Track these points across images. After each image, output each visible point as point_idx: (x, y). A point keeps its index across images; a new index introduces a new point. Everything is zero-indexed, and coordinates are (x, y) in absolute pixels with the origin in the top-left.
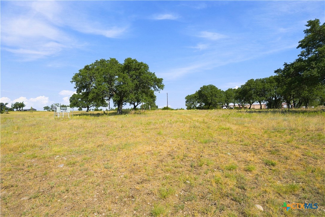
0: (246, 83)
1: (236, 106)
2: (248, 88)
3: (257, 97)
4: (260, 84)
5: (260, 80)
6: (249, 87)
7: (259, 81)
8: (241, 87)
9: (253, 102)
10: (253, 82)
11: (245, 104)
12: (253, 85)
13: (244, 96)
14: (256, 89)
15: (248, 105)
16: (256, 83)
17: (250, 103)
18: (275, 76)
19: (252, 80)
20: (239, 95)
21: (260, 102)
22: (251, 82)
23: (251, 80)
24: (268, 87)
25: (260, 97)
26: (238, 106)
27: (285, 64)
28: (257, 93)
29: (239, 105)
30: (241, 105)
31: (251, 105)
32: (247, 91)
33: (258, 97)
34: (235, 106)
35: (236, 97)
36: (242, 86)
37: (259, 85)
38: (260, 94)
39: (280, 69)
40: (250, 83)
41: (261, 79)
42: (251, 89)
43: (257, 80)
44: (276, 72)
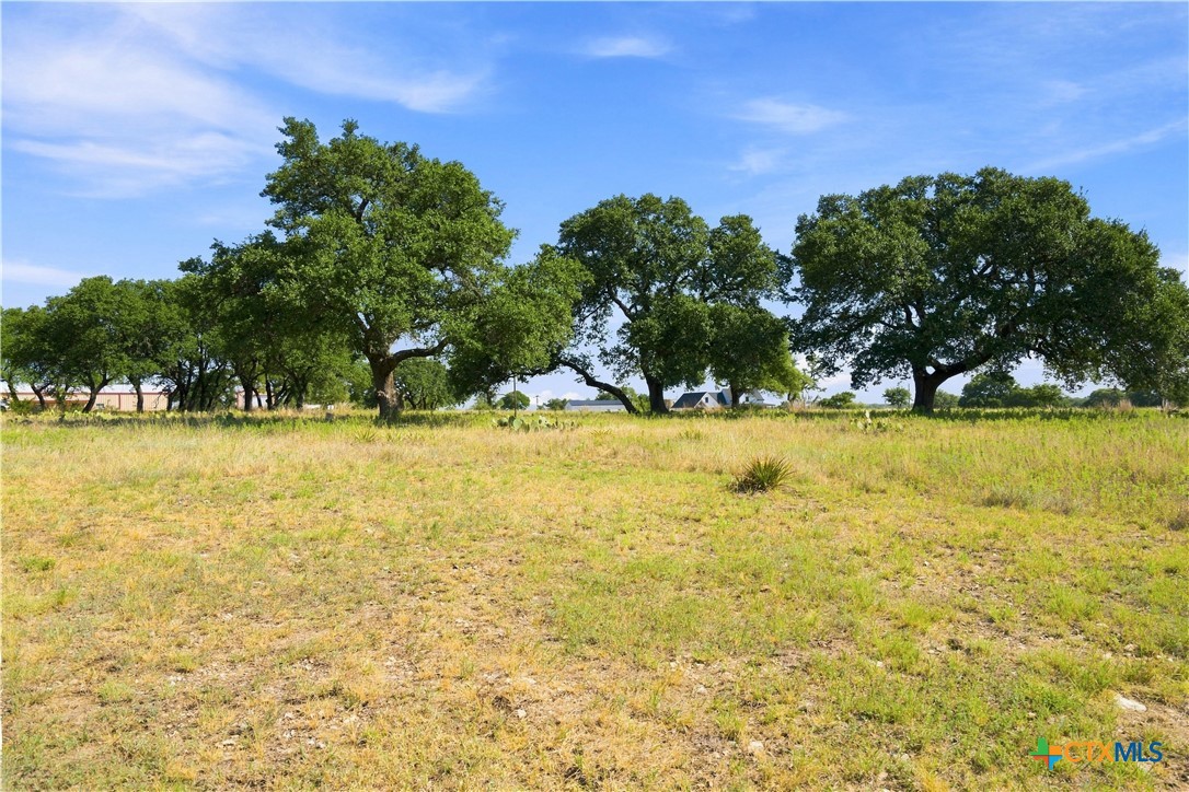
0: (73, 290)
1: (21, 398)
2: (80, 314)
3: (121, 359)
4: (140, 304)
5: (139, 285)
6: (87, 313)
7: (132, 289)
8: (50, 307)
9: (105, 382)
10: (107, 292)
11: (70, 389)
12: (106, 302)
13: (61, 351)
14: (117, 322)
15: (81, 394)
16: (118, 298)
17: (90, 384)
18: (178, 282)
19: (102, 281)
20: (35, 341)
21: (135, 381)
22: (96, 290)
23: (101, 278)
24: (171, 319)
25: (138, 358)
26: (30, 398)
27: (215, 246)
28: (125, 339)
29: (37, 392)
30: (49, 394)
31: (95, 392)
32: (77, 327)
33: (127, 360)
34: (13, 394)
35: (15, 351)
36: (51, 302)
37: (131, 309)
38: (134, 346)
39: (198, 259)
40: (91, 293)
41: (142, 281)
42: (93, 322)
43: (123, 283)
44: (184, 267)
